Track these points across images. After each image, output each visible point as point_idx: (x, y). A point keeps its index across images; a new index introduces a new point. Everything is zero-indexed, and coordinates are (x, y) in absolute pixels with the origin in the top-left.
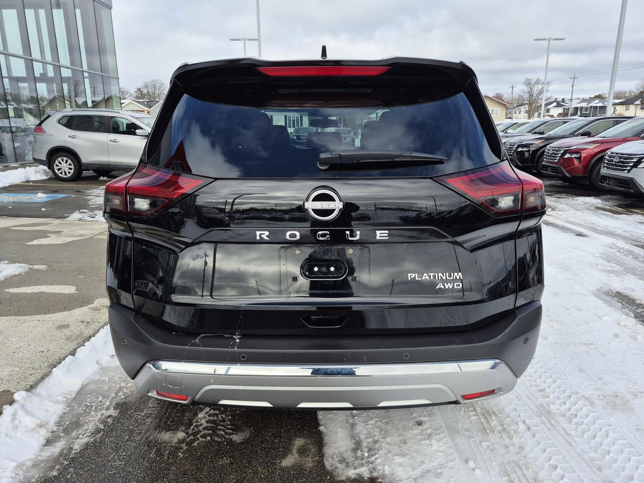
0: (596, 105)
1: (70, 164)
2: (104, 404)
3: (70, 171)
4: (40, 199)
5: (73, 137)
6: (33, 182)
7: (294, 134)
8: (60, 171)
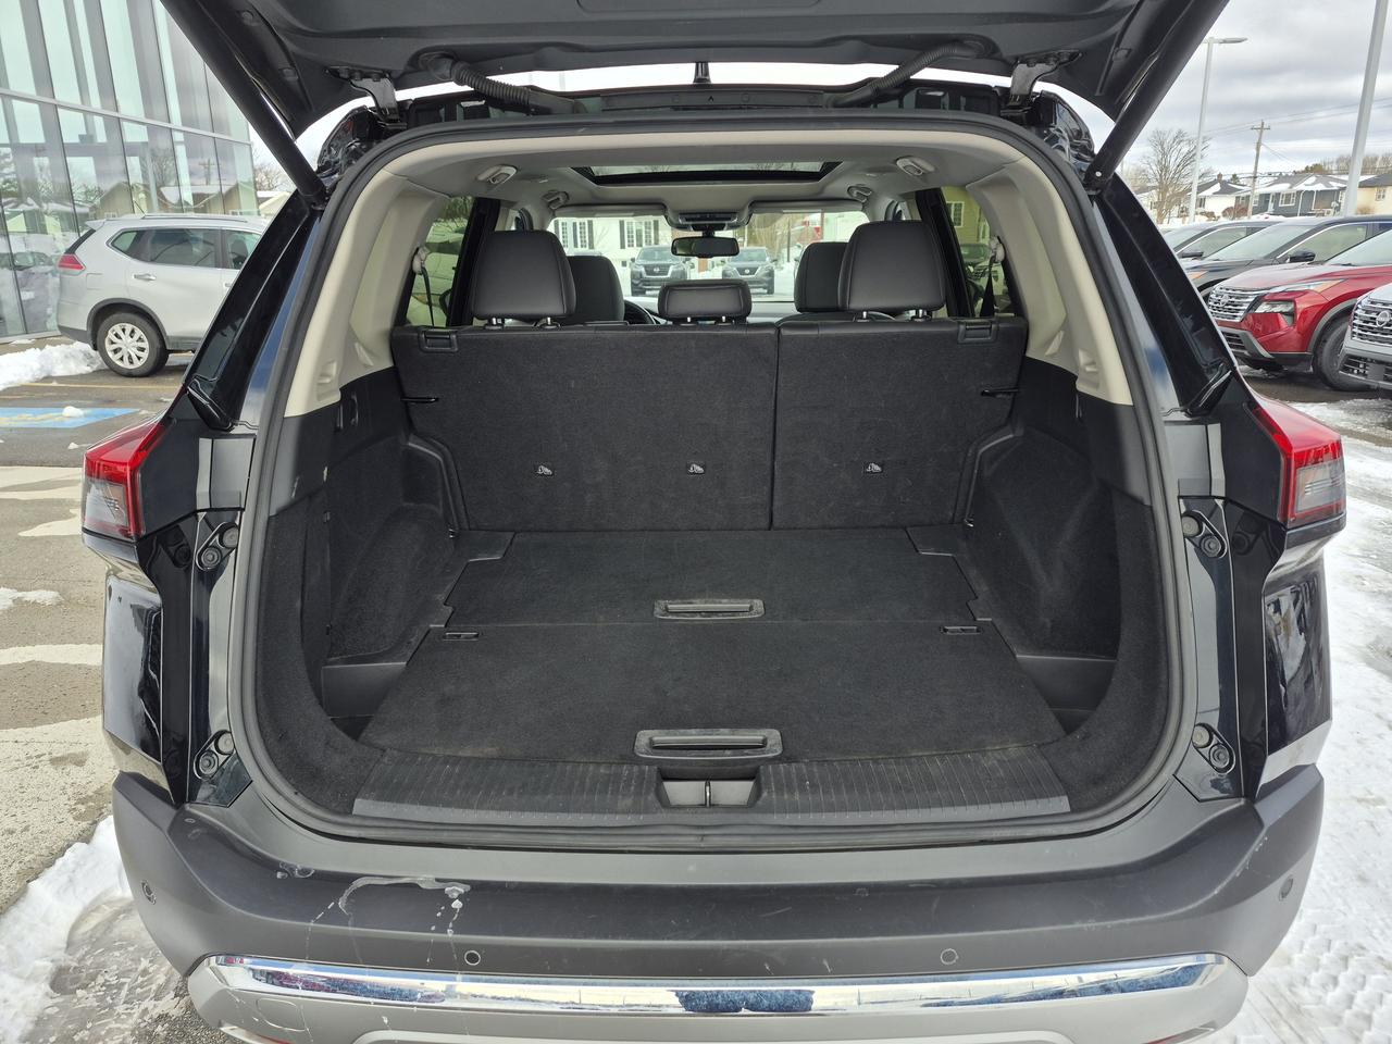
0: (1310, 188)
1: (140, 339)
2: (150, 982)
3: (140, 354)
4: (71, 421)
5: (145, 278)
6: (60, 379)
7: (640, 261)
8: (119, 355)
